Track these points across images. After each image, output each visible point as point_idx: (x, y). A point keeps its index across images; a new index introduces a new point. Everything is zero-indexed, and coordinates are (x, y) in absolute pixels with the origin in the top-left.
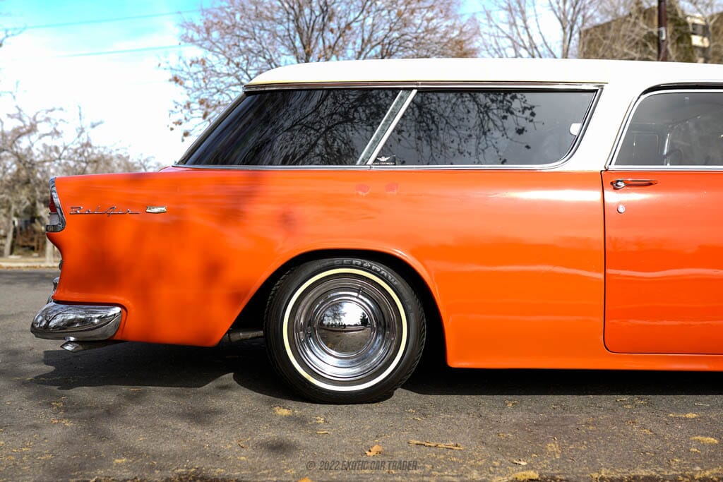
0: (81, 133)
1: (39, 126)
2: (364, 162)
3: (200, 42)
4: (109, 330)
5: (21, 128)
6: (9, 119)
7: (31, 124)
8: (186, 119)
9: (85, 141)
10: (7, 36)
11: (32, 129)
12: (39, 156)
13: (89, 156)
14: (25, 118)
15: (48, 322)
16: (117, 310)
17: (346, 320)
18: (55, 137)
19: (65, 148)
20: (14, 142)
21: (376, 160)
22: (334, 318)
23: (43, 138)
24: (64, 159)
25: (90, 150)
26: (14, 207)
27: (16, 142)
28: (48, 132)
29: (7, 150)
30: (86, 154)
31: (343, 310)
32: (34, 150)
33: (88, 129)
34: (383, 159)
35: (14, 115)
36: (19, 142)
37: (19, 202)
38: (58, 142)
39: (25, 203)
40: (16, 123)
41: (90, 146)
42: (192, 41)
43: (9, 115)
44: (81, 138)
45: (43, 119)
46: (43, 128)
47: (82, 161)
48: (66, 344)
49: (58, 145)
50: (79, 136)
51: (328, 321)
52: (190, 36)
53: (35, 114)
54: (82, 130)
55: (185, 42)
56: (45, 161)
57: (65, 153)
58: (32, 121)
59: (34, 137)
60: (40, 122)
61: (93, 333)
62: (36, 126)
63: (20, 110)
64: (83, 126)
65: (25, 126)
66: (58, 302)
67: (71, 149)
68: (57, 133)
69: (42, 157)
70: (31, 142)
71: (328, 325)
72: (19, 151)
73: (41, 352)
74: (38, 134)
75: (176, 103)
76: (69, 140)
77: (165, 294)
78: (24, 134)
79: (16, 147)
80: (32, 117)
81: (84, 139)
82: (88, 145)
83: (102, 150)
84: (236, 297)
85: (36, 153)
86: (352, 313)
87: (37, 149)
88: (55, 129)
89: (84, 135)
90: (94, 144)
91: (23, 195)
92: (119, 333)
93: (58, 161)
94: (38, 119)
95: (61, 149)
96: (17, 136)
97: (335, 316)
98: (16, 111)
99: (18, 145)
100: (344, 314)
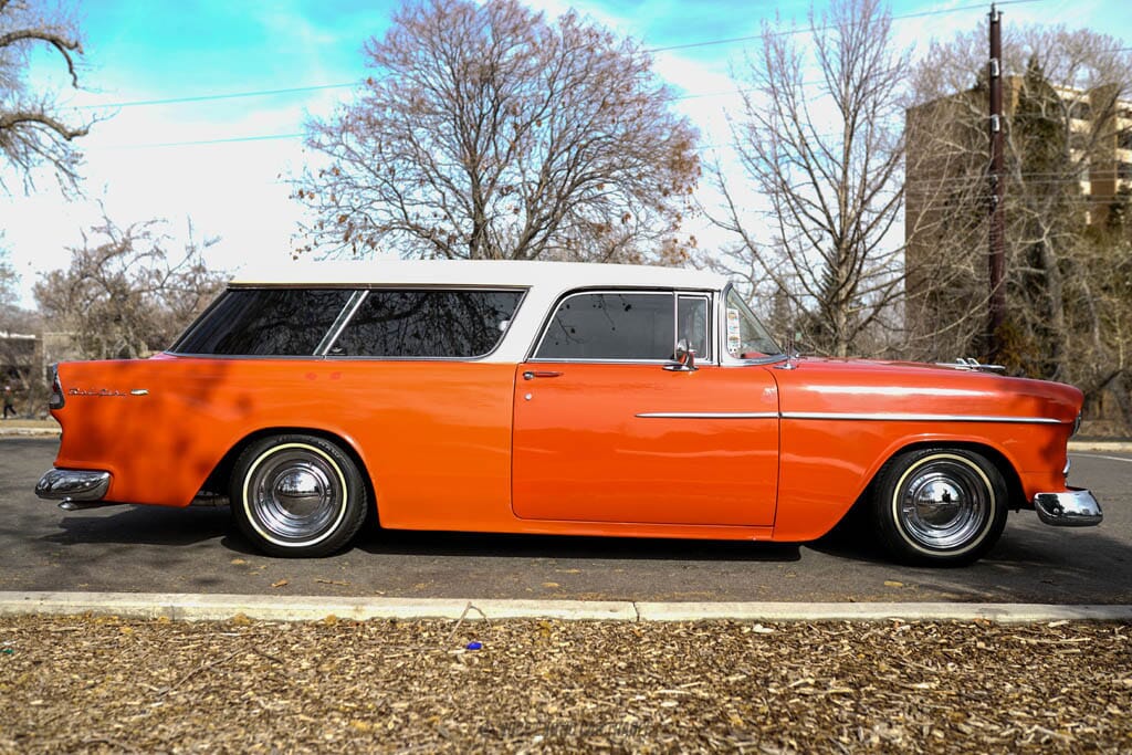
0: (191, 253)
1: (135, 244)
2: (319, 353)
3: (329, 148)
4: (100, 491)
5: (111, 246)
6: (95, 232)
7: (123, 240)
8: (315, 244)
9: (197, 264)
10: (95, 121)
11: (125, 248)
12: (134, 283)
13: (202, 284)
14: (116, 233)
15: (51, 485)
16: (106, 475)
17: (300, 488)
18: (157, 257)
19: (170, 273)
20: (99, 265)
21: (330, 352)
22: (291, 486)
23: (139, 260)
24: (168, 287)
25: (204, 276)
26: (105, 349)
27: (103, 265)
28: (147, 252)
29: (91, 276)
30: (198, 282)
31: (300, 479)
32: (127, 274)
33: (201, 249)
34: (337, 350)
35: (101, 228)
36: (108, 264)
37: (110, 343)
38: (160, 265)
39: (122, 342)
40: (104, 240)
41: (204, 271)
42: (320, 146)
43: (94, 229)
44: (192, 258)
45: (140, 234)
46: (139, 246)
47: (192, 291)
48: (63, 503)
49: (160, 269)
50: (188, 257)
51: (287, 488)
52: (317, 141)
53: (129, 226)
54: (192, 250)
55: (312, 147)
56: (142, 291)
57: (169, 280)
58: (125, 236)
59: (128, 258)
60: (138, 238)
61: (88, 494)
62: (130, 244)
63: (109, 222)
64: (194, 244)
65: (115, 243)
66: (59, 468)
67: (177, 274)
68: (159, 252)
69: (138, 285)
70: (123, 265)
71: (286, 491)
72: (107, 277)
73: (62, 518)
74: (133, 254)
75: (300, 224)
76: (176, 262)
77: (143, 464)
78: (114, 254)
79: (102, 271)
80: (125, 231)
81: (195, 261)
82: (200, 269)
83: (220, 275)
84: (201, 468)
85: (130, 280)
86: (306, 482)
87: (132, 274)
88: (155, 247)
89: (195, 256)
90: (208, 268)
91: (117, 333)
92: (108, 495)
93: (159, 291)
94: (132, 235)
95: (164, 275)
96: (105, 256)
97: (293, 483)
98: (104, 223)
99: (105, 268)
100: (300, 482)
